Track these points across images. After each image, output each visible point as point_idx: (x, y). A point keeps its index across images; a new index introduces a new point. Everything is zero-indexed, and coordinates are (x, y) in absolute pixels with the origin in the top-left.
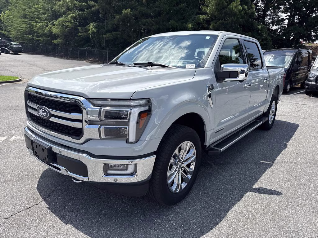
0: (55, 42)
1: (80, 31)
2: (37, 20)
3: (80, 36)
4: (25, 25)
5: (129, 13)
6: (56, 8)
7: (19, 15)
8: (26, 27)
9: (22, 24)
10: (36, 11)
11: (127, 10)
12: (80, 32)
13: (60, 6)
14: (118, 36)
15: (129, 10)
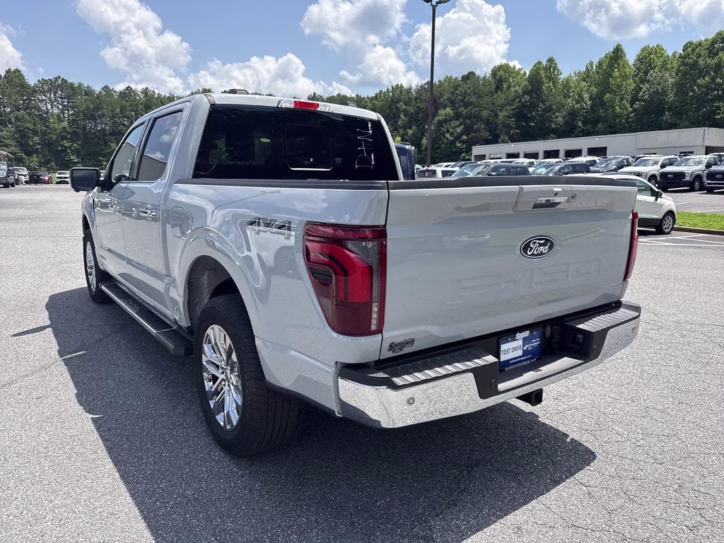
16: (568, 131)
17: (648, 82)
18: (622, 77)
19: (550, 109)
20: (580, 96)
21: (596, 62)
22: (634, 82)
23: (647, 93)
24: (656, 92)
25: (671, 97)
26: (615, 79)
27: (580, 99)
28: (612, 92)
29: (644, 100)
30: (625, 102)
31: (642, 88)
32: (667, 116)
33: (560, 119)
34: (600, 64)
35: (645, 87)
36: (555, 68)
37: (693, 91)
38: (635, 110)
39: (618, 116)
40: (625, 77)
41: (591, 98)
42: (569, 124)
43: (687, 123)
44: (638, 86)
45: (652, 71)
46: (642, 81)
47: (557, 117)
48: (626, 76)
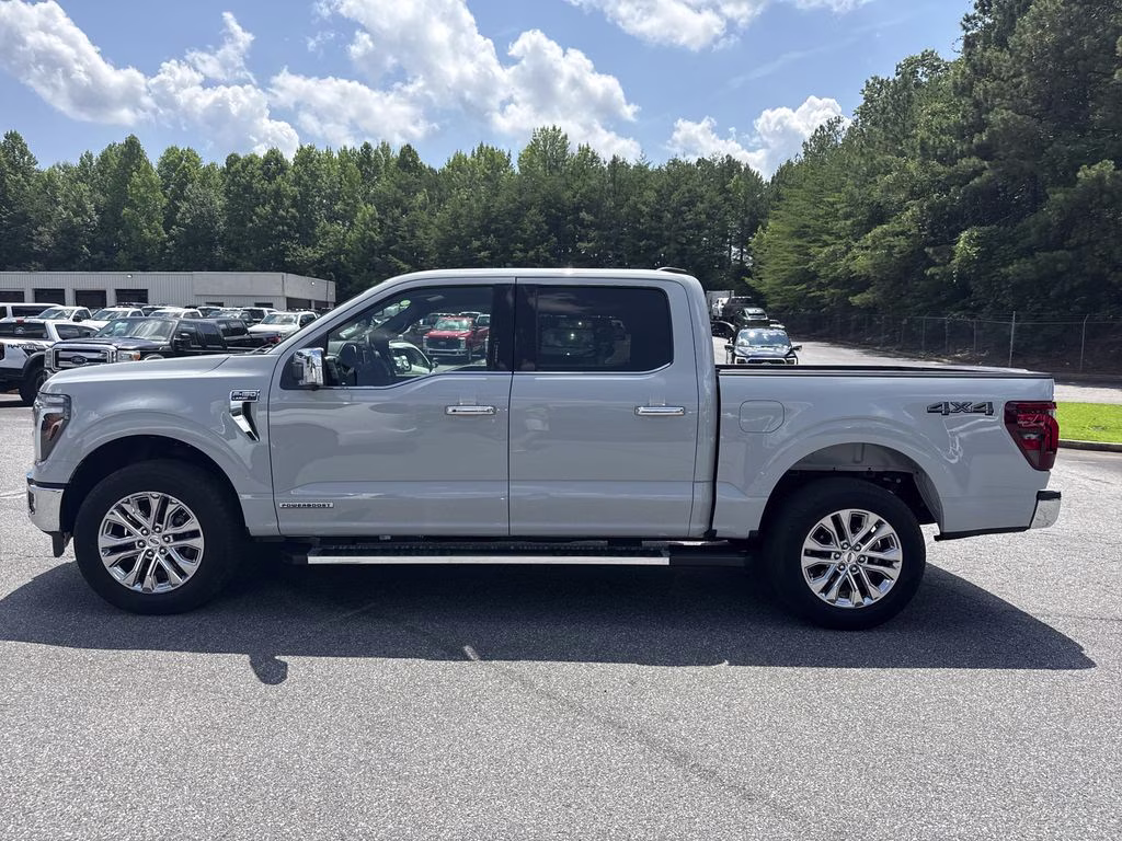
0: (856, 300)
1: (934, 261)
2: (825, 237)
3: (932, 276)
4: (794, 257)
5: (1108, 177)
6: (877, 194)
7: (787, 229)
8: (798, 263)
9: (786, 254)
10: (831, 213)
11: (1097, 167)
12: (932, 264)
13: (888, 189)
14: (1060, 265)
15: (1106, 164)
16: (64, 259)
17: (186, 199)
18: (146, 186)
19: (24, 218)
20: (80, 205)
21: (96, 155)
22: (165, 196)
23: (188, 215)
24: (201, 216)
25: (221, 226)
26: (138, 188)
27: (80, 210)
28: (131, 204)
29: (185, 226)
30: (156, 223)
31: (179, 207)
32: (219, 251)
33: (47, 237)
34: (104, 158)
35: (184, 206)
36: (24, 153)
37: (252, 221)
38: (172, 238)
39: (148, 243)
40: (151, 187)
41: (97, 210)
42: (65, 248)
43: (250, 264)
44: (172, 202)
45: (190, 186)
46: (177, 198)
47: (40, 234)
48: (153, 185)
